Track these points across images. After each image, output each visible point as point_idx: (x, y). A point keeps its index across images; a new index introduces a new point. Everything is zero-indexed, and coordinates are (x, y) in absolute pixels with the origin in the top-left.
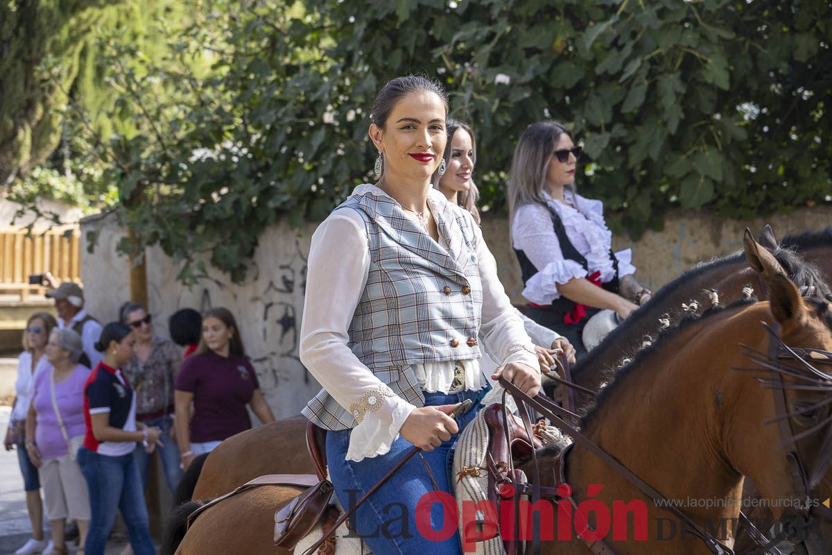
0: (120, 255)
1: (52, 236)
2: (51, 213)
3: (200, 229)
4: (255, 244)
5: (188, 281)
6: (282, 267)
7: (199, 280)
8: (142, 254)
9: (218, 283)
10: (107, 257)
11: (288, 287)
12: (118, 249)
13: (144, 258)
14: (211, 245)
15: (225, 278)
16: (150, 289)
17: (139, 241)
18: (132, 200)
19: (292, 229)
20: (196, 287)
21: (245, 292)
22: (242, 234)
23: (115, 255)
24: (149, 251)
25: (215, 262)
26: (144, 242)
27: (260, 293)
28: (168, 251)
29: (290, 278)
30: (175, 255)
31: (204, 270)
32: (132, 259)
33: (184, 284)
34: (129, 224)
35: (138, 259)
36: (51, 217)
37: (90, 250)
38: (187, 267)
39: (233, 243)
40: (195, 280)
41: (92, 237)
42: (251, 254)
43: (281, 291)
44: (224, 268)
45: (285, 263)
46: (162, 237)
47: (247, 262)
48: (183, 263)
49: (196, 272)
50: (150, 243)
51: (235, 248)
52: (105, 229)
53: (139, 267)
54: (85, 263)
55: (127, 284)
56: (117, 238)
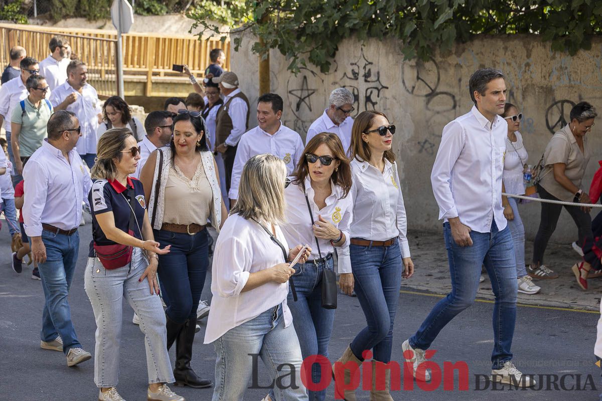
0: (254, 53)
1: (212, 42)
2: (213, 26)
3: (303, 39)
4: (337, 49)
5: (294, 70)
6: (352, 64)
7: (301, 70)
8: (267, 53)
9: (312, 72)
10: (246, 54)
11: (355, 76)
12: (253, 49)
13: (268, 55)
14: (309, 49)
15: (317, 70)
16: (271, 75)
17: (265, 45)
18: (262, 20)
19: (359, 41)
20: (299, 74)
21: (329, 78)
22: (328, 43)
23: (251, 53)
24: (271, 51)
25: (311, 59)
26: (269, 46)
27: (338, 80)
28: (283, 52)
29: (357, 71)
30: (287, 54)
31: (305, 65)
32: (261, 56)
33: (292, 72)
34: (260, 34)
35: (265, 56)
36: (213, 28)
37: (236, 49)
38: (294, 61)
39: (322, 49)
40: (299, 70)
41: (237, 42)
42: (334, 55)
43: (350, 78)
44: (317, 63)
45: (353, 62)
46: (279, 43)
47: (331, 60)
48: (292, 59)
49: (300, 65)
50: (272, 47)
51: (324, 51)
52: (245, 37)
53: (265, 60)
54: (232, 58)
55: (257, 71)
56: (252, 43)
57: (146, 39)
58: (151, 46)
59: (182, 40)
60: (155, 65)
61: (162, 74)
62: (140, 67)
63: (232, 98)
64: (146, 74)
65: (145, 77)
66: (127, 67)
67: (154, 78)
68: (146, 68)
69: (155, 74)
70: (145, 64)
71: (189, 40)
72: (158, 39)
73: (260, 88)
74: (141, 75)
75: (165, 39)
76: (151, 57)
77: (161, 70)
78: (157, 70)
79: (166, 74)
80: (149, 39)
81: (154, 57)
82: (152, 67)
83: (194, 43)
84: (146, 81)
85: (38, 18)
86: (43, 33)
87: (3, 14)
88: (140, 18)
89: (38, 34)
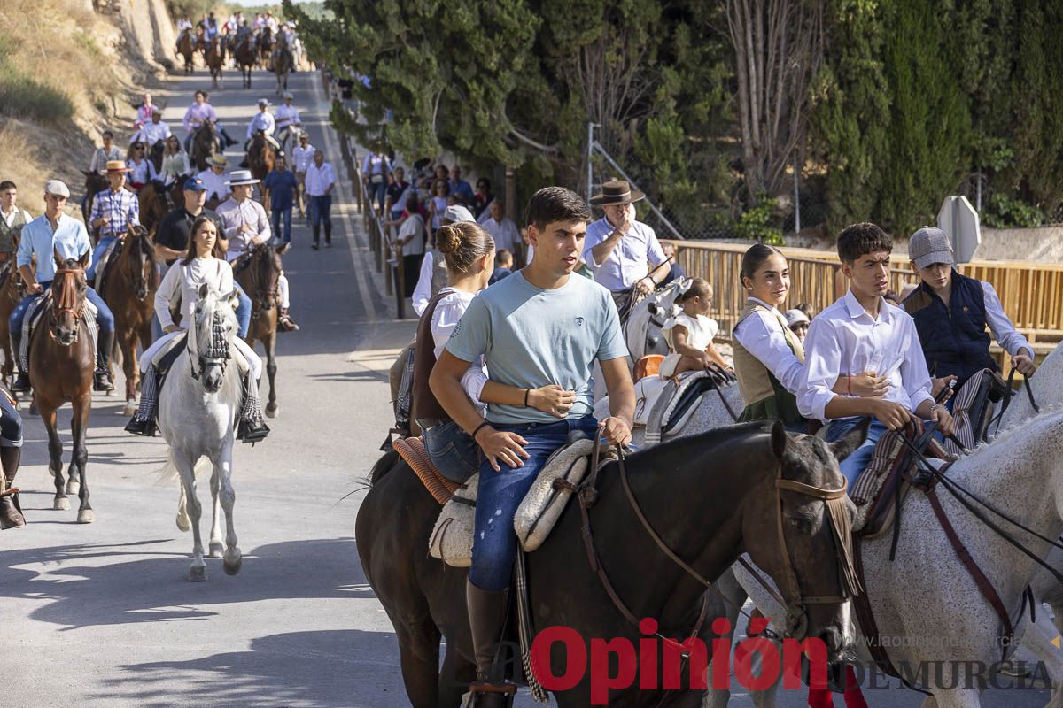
57: (1003, 272)
58: (1012, 284)
72: (1025, 273)
75: (1039, 272)
77: (1031, 331)
79: (1039, 339)
80: (1008, 271)
85: (801, 235)
86: (811, 263)
87: (740, 229)
88: (991, 234)
89: (802, 264)
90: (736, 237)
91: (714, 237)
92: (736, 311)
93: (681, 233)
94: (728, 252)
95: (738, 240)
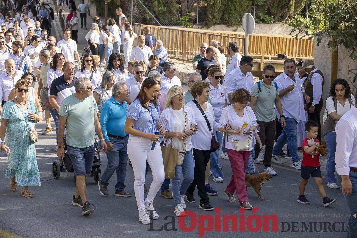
0: (329, 47)
2: (304, 31)
8: (337, 47)
10: (324, 47)
12: (328, 45)
16: (339, 60)
17: (336, 42)
18: (334, 27)
20: (356, 60)
23: (327, 47)
24: (339, 46)
26: (338, 43)
28: (347, 47)
30: (349, 48)
32: (333, 49)
33: (352, 59)
34: (332, 36)
35: (336, 49)
36: (304, 32)
37: (318, 45)
41: (319, 40)
46: (344, 41)
48: (352, 51)
50: (340, 43)
52: (323, 37)
53: (336, 51)
54: (315, 49)
55: (330, 58)
56: (328, 41)
57: (261, 37)
58: (264, 41)
59: (282, 39)
60: (266, 53)
61: (270, 58)
62: (257, 54)
63: (313, 73)
64: (260, 58)
65: (260, 60)
66: (250, 54)
67: (265, 61)
68: (260, 54)
69: (266, 58)
70: (260, 52)
71: (287, 38)
72: (268, 38)
73: (332, 68)
74: (258, 58)
75: (272, 37)
76: (263, 48)
77: (270, 56)
78: (267, 56)
79: (272, 58)
80: (263, 37)
81: (265, 48)
82: (264, 54)
83: (289, 40)
84: (260, 62)
85: (199, 25)
86: (202, 33)
87: (179, 22)
88: (258, 25)
89: (199, 34)
90: (178, 25)
91: (171, 25)
92: (178, 49)
93: (161, 24)
94: (176, 30)
95: (179, 26)
